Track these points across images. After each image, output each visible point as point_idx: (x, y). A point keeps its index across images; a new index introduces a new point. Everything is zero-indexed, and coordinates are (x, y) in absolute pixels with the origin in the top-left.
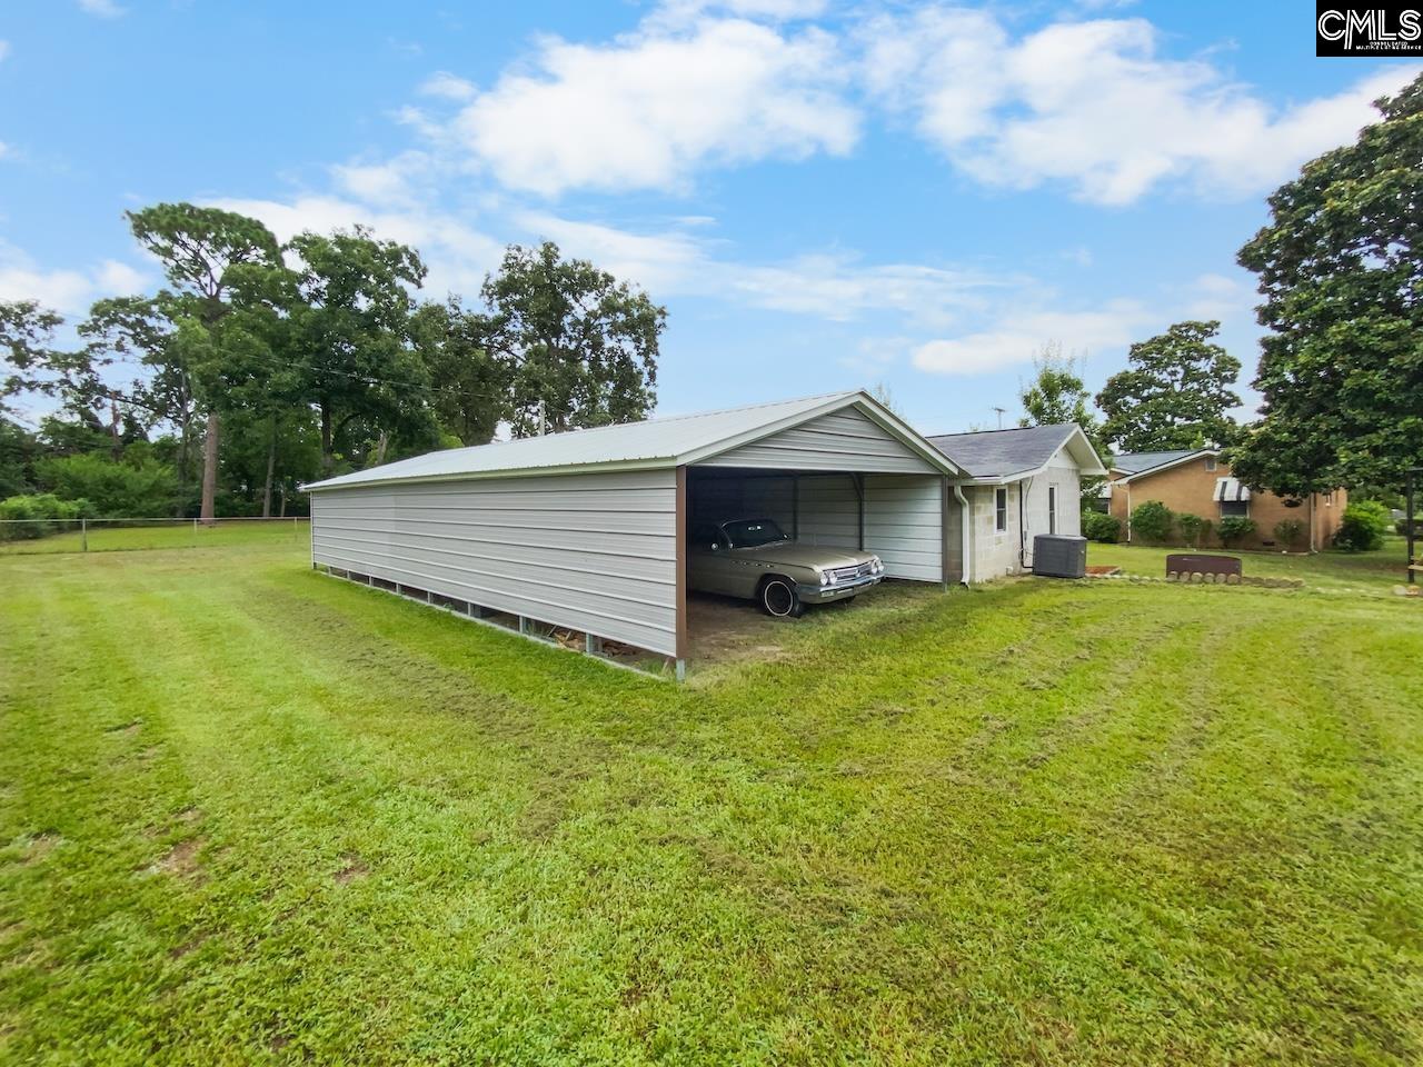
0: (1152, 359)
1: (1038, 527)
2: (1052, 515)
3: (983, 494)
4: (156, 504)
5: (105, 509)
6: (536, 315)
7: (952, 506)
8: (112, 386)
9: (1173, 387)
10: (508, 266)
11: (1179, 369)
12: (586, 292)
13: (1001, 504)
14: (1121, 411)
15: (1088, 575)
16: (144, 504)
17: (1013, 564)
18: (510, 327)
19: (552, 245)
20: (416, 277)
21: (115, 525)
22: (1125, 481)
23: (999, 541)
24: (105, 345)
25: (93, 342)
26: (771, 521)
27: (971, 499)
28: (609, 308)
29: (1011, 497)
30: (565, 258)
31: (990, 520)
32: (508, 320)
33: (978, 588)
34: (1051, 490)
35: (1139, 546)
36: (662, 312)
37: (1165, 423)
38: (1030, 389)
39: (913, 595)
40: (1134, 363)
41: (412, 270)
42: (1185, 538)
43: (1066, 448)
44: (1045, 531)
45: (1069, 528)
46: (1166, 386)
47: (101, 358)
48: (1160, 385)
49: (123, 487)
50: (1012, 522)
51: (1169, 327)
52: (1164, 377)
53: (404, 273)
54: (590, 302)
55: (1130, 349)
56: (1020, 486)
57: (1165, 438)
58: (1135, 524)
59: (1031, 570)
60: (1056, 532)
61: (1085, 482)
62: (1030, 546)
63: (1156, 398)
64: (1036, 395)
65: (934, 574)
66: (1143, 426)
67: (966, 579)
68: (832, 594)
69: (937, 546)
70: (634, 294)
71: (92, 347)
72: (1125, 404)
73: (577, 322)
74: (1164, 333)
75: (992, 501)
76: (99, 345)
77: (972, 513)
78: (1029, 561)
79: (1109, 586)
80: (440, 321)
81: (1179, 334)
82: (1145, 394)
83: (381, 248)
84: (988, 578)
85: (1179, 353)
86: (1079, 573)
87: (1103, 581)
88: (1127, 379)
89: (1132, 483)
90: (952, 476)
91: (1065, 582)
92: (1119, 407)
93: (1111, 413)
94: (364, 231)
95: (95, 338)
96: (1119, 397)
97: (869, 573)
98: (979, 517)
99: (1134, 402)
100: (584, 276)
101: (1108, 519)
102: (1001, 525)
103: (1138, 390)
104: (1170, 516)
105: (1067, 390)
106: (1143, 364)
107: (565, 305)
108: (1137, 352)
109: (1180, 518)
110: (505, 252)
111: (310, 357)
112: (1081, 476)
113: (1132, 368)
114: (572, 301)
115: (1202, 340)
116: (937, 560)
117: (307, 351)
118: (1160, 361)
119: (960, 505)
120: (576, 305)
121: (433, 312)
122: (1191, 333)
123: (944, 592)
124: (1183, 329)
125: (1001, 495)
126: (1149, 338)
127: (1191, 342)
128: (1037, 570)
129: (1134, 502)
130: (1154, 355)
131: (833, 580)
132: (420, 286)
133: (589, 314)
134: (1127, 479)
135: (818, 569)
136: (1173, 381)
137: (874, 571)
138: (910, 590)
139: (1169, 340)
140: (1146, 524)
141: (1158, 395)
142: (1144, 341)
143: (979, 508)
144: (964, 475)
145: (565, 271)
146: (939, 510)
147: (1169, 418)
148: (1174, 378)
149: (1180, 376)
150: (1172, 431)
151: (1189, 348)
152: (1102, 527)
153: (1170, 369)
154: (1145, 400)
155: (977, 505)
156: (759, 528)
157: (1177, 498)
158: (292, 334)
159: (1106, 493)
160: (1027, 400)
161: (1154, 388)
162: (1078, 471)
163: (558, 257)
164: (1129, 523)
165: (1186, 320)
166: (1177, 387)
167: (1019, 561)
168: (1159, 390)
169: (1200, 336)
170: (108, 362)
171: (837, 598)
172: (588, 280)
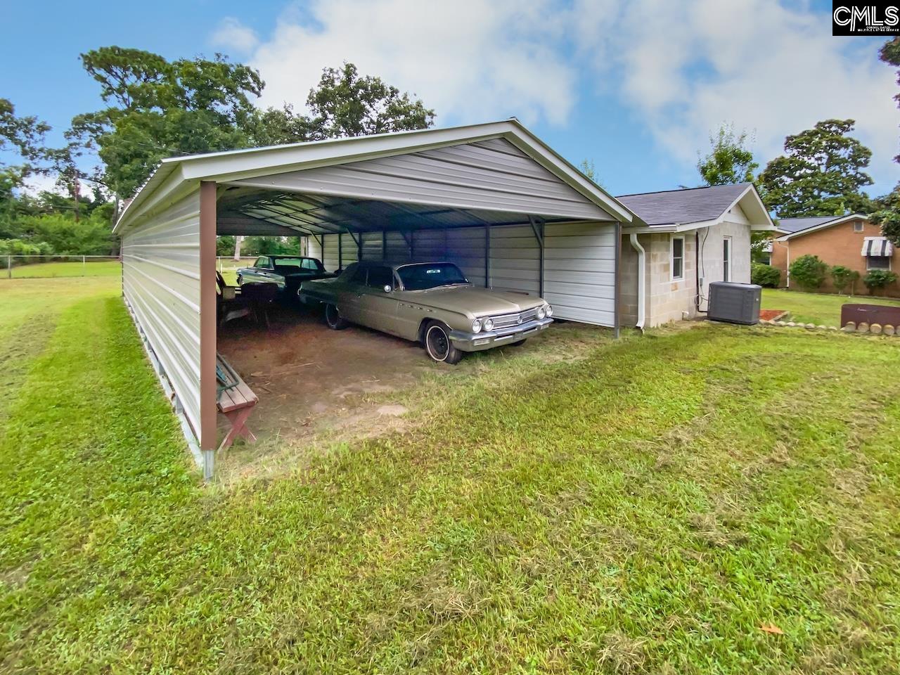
0: (803, 148)
1: (713, 275)
2: (726, 264)
3: (659, 242)
4: (92, 246)
5: (59, 249)
6: (340, 115)
7: (626, 252)
8: (83, 171)
9: (819, 169)
10: (325, 83)
11: (824, 155)
12: (377, 100)
13: (678, 252)
14: (778, 187)
15: (762, 321)
16: (86, 247)
17: (690, 309)
18: (325, 126)
19: (352, 66)
20: (257, 90)
21: (66, 260)
22: (785, 239)
23: (675, 287)
24: (78, 144)
25: (72, 142)
26: (453, 265)
27: (647, 247)
28: (394, 111)
29: (688, 247)
30: (361, 75)
31: (666, 267)
32: (324, 121)
33: (651, 333)
34: (726, 242)
35: (797, 291)
36: (431, 114)
37: (814, 197)
38: (706, 162)
39: (586, 339)
40: (788, 151)
41: (255, 85)
42: (838, 286)
43: (739, 204)
44: (719, 279)
45: (741, 275)
46: (814, 168)
47: (75, 152)
48: (809, 167)
49: (73, 235)
50: (688, 272)
51: (816, 124)
52: (812, 161)
53: (247, 86)
54: (380, 107)
55: (785, 140)
56: (697, 236)
57: (812, 208)
58: (794, 273)
59: (706, 314)
60: (729, 281)
61: (754, 238)
62: (705, 292)
63: (806, 177)
64: (711, 166)
65: (608, 320)
66: (796, 199)
67: (641, 324)
68: (487, 342)
69: (610, 292)
70: (412, 101)
71: (71, 145)
72: (782, 181)
73: (372, 122)
74: (812, 128)
75: (668, 250)
76: (75, 144)
77: (648, 260)
78: (704, 306)
79: (786, 335)
80: (278, 122)
81: (823, 129)
82: (797, 174)
83: (232, 69)
84: (664, 322)
85: (824, 143)
86: (753, 320)
87: (780, 330)
88: (783, 163)
89: (790, 240)
90: (625, 224)
91: (740, 330)
92: (776, 184)
93: (770, 188)
94: (222, 57)
95: (74, 139)
96: (777, 176)
97: (536, 318)
98: (656, 265)
99: (788, 181)
100: (374, 88)
101: (770, 269)
102: (677, 272)
103: (792, 171)
104: (823, 267)
105: (738, 162)
106: (795, 152)
107: (363, 108)
108: (791, 142)
109: (833, 270)
110: (323, 73)
111: (178, 144)
112: (752, 231)
113: (787, 155)
114: (368, 107)
115: (841, 134)
116: (610, 305)
117: (176, 140)
118: (809, 149)
119: (636, 252)
120: (371, 109)
121: (272, 115)
122: (833, 128)
123: (616, 337)
124: (827, 125)
125: (678, 245)
126: (801, 132)
127: (832, 135)
128: (712, 315)
129: (792, 256)
130: (804, 145)
131: (489, 327)
132: (259, 96)
133: (380, 116)
134: (786, 238)
135: (472, 316)
136: (819, 165)
137: (541, 316)
138: (583, 333)
139: (816, 133)
140: (804, 274)
141: (808, 175)
142: (797, 134)
143: (655, 256)
144: (638, 222)
145: (360, 85)
146: (613, 257)
147: (816, 193)
148: (820, 162)
149: (824, 161)
150: (819, 202)
151: (832, 139)
152: (765, 275)
153: (817, 155)
154: (796, 179)
155: (654, 252)
156: (439, 271)
157: (830, 253)
158: (167, 128)
159: (769, 249)
160: (704, 171)
161: (804, 169)
162: (749, 227)
163: (356, 75)
164: (788, 273)
165: (829, 118)
166: (823, 169)
167: (694, 305)
168: (809, 171)
169: (840, 131)
170: (79, 154)
171: (493, 346)
172: (377, 91)
